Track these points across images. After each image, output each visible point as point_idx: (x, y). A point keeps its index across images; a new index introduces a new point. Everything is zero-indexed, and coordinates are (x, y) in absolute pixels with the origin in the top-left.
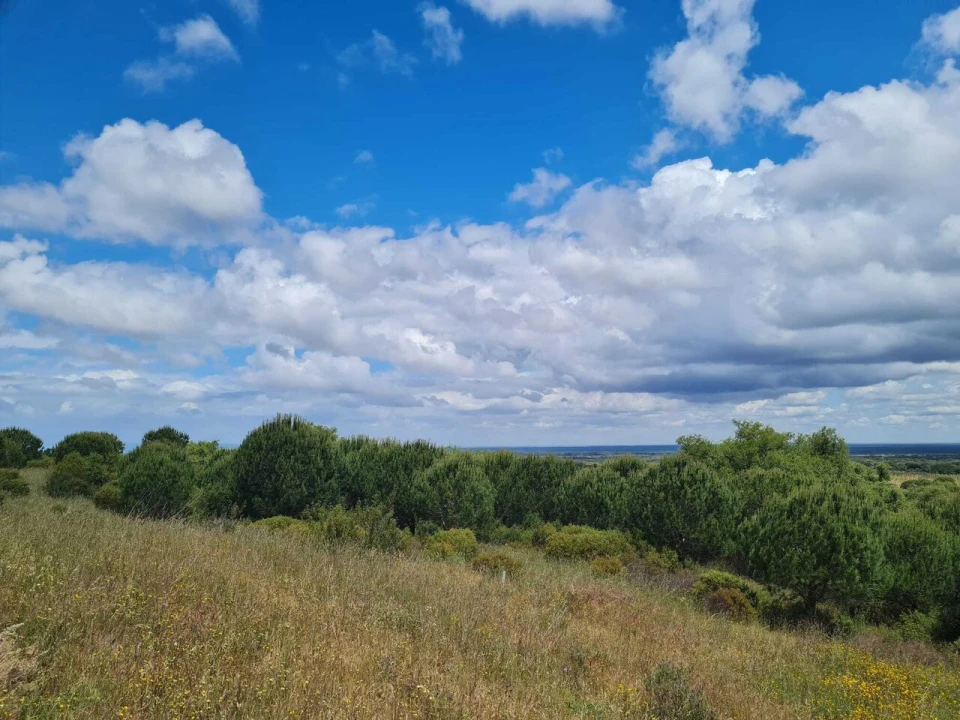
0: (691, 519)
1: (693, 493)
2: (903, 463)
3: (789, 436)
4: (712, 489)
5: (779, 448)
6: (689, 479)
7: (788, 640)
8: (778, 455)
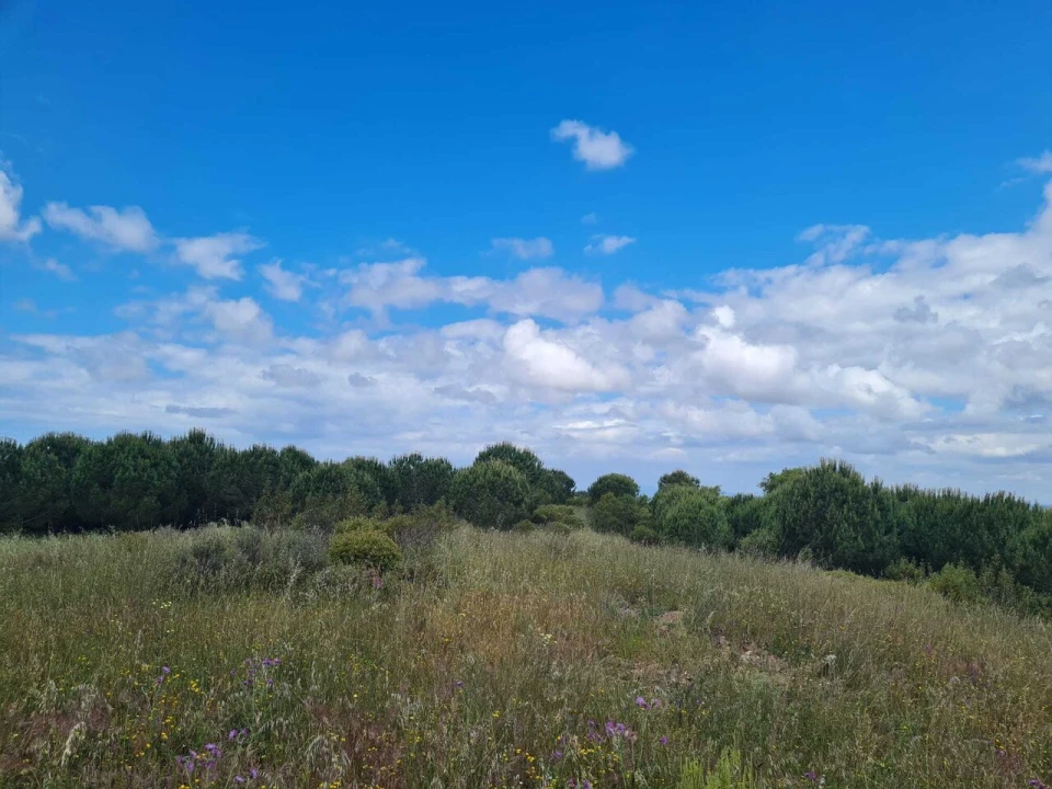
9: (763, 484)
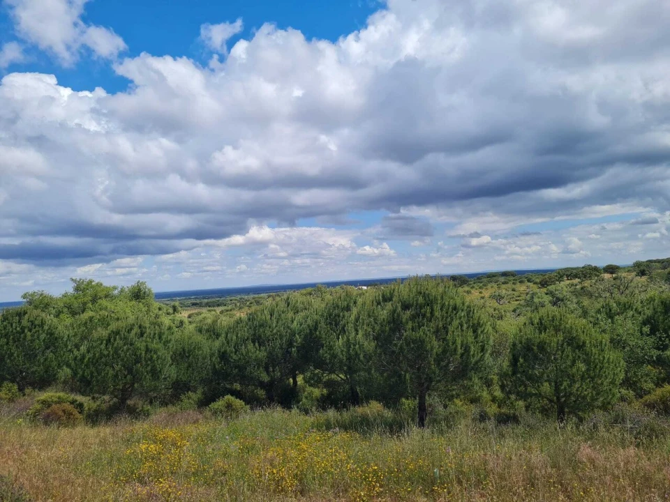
0: (31, 356)
1: (32, 336)
2: (189, 302)
3: (115, 288)
4: (49, 331)
5: (106, 296)
6: (29, 324)
7: (105, 431)
8: (104, 302)
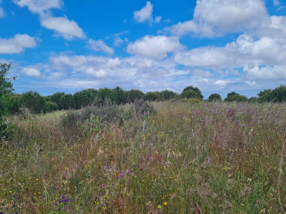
9: (258, 94)
